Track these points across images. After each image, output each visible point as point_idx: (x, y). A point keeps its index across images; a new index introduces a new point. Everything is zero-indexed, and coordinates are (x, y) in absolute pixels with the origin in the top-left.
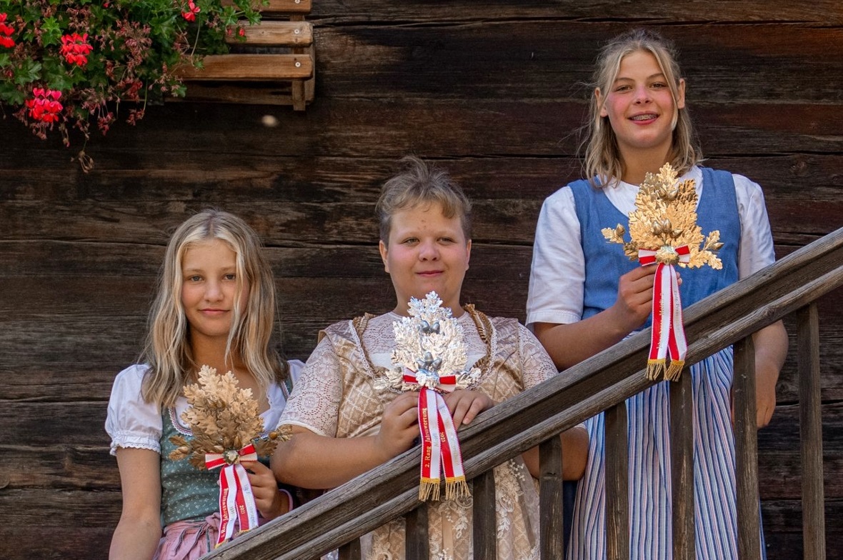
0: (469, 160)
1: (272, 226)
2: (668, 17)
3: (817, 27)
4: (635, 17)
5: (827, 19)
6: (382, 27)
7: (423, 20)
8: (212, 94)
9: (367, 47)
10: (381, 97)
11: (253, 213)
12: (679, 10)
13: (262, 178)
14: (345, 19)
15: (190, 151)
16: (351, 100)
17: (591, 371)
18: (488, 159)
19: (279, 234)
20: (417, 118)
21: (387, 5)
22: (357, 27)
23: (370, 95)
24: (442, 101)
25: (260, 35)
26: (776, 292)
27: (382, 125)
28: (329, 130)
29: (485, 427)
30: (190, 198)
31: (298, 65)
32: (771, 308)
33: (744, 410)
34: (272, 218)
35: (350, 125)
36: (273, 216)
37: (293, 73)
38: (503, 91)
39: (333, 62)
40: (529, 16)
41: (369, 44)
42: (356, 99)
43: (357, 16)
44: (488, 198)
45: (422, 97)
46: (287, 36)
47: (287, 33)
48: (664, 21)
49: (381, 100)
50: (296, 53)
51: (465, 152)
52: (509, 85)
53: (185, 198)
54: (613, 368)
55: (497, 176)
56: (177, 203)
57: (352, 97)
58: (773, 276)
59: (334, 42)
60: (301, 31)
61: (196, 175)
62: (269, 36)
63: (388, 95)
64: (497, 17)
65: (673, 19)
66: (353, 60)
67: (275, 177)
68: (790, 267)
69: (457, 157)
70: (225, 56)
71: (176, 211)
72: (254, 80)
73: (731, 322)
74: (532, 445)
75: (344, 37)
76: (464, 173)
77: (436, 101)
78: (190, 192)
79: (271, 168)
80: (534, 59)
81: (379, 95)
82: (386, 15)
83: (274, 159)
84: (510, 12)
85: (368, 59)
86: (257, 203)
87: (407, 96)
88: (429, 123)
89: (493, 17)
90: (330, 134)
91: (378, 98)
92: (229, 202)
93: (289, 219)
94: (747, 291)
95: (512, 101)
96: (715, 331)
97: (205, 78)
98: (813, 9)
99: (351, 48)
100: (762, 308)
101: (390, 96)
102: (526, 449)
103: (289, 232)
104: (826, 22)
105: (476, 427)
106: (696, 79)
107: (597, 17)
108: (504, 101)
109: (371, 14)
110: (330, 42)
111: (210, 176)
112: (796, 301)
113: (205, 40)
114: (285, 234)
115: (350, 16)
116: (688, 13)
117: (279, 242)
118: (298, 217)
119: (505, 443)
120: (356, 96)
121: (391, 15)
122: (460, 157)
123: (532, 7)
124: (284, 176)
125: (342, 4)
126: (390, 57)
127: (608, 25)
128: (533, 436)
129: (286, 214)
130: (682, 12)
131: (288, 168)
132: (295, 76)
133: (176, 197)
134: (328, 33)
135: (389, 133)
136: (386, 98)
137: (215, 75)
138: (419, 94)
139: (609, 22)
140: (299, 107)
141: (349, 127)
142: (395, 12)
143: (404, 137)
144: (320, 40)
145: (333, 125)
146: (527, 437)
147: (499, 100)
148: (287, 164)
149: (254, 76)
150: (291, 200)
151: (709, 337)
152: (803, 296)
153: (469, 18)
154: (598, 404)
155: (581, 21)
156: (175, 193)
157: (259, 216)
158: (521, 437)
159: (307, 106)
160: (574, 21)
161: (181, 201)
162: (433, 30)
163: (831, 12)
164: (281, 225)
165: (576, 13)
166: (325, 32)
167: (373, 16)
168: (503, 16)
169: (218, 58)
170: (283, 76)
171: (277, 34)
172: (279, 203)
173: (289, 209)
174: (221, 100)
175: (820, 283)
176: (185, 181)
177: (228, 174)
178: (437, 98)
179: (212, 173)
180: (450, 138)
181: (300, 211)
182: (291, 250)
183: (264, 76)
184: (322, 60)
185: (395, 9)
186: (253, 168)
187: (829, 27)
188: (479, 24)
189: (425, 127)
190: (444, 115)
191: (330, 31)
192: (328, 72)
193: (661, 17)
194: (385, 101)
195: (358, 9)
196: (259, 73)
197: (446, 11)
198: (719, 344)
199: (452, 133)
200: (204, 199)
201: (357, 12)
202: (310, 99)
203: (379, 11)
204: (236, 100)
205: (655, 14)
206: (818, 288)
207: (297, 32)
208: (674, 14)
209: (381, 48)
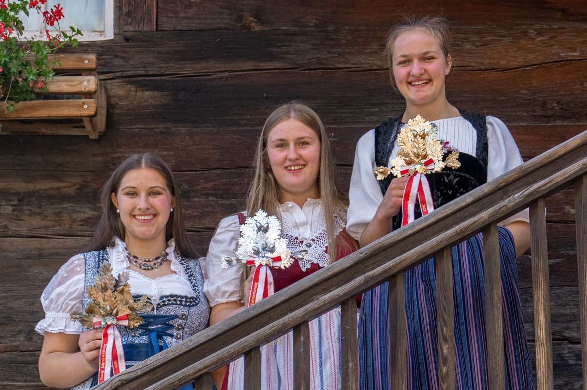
0: (219, 171)
1: (74, 222)
2: (365, 66)
3: (474, 70)
4: (341, 66)
5: (481, 64)
6: (157, 78)
7: (186, 72)
8: (30, 128)
9: (146, 92)
10: (155, 128)
11: (61, 212)
12: (373, 60)
13: (68, 187)
14: (129, 73)
15: (16, 169)
16: (133, 130)
17: (232, 326)
18: (233, 170)
19: (80, 227)
20: (182, 143)
21: (160, 62)
22: (138, 78)
23: (147, 127)
24: (200, 130)
25: (59, 86)
26: (371, 266)
27: (156, 148)
28: (117, 152)
29: (151, 368)
30: (16, 202)
31: (86, 106)
32: (366, 277)
33: (348, 352)
34: (75, 216)
35: (133, 148)
36: (75, 214)
37: (82, 113)
38: (243, 122)
39: (120, 103)
40: (263, 68)
41: (147, 90)
42: (137, 130)
43: (138, 70)
44: (232, 198)
45: (184, 127)
46: (78, 86)
47: (79, 84)
48: (362, 69)
49: (155, 130)
50: (86, 98)
51: (216, 166)
52: (248, 117)
53: (12, 203)
54: (249, 323)
55: (239, 182)
56: (6, 206)
57: (134, 128)
58: (368, 254)
59: (122, 89)
60: (89, 83)
61: (21, 186)
62: (65, 87)
63: (160, 126)
64: (240, 69)
65: (368, 67)
66: (135, 102)
67: (77, 186)
68: (381, 247)
69: (209, 169)
70: (33, 102)
71: (6, 212)
72: (55, 118)
73: (337, 288)
74: (186, 380)
75: (129, 86)
76: (215, 181)
77: (195, 130)
78: (16, 198)
79: (74, 180)
80: (266, 98)
81: (154, 126)
82: (159, 69)
83: (77, 174)
84: (249, 65)
85: (146, 101)
86: (64, 206)
87: (174, 127)
88: (190, 146)
89: (236, 69)
90: (119, 155)
91: (153, 128)
92: (43, 205)
93: (87, 216)
94: (349, 265)
95: (250, 128)
96: (325, 295)
97: (18, 117)
98: (471, 57)
99: (134, 93)
100: (359, 278)
101: (162, 127)
102: (182, 383)
103: (87, 226)
104: (481, 67)
105: (145, 368)
106: (385, 110)
107: (313, 67)
108: (244, 128)
109: (149, 69)
110: (118, 89)
111: (30, 187)
112: (385, 271)
113: (17, 90)
114: (83, 227)
115: (134, 71)
116: (379, 63)
117: (79, 233)
118: (93, 215)
119: (166, 379)
120: (137, 128)
121: (164, 69)
122: (212, 169)
123: (265, 61)
124: (83, 186)
125: (127, 62)
126: (162, 99)
127: (321, 73)
128: (187, 373)
129: (85, 213)
130: (375, 62)
131: (87, 180)
132: (83, 115)
133: (6, 202)
134: (117, 84)
135: (160, 153)
136: (158, 128)
137: (26, 115)
138: (182, 125)
139: (321, 71)
140: (93, 136)
141: (132, 150)
142: (166, 67)
143: (172, 156)
144: (111, 89)
145: (120, 148)
146: (183, 375)
147: (241, 128)
148: (87, 177)
149: (54, 115)
150: (89, 203)
151: (320, 299)
152: (390, 268)
153: (219, 70)
154: (236, 349)
155: (302, 70)
156: (6, 199)
157: (65, 215)
158: (179, 374)
159: (99, 136)
160: (296, 70)
161: (9, 205)
162: (194, 79)
163: (485, 59)
164: (81, 221)
165: (298, 64)
166: (115, 83)
167: (150, 70)
168: (244, 68)
169: (28, 103)
170: (75, 115)
171: (71, 85)
172: (80, 205)
173: (87, 209)
174: (37, 133)
175: (403, 258)
176: (12, 191)
177: (44, 185)
178: (196, 127)
179: (31, 184)
180: (206, 156)
181: (95, 211)
182: (88, 238)
183: (61, 115)
184: (113, 103)
185: (166, 65)
186: (61, 181)
187: (483, 70)
188: (226, 74)
189: (186, 149)
190: (200, 139)
191: (119, 82)
192: (117, 111)
193: (359, 66)
194: (157, 130)
195: (138, 66)
196: (57, 113)
197: (203, 66)
198: (327, 304)
199: (206, 152)
200: (26, 203)
201: (138, 68)
202: (102, 131)
203: (155, 67)
204: (49, 132)
205: (355, 64)
206: (401, 262)
207: (85, 83)
208: (369, 64)
209: (156, 93)
